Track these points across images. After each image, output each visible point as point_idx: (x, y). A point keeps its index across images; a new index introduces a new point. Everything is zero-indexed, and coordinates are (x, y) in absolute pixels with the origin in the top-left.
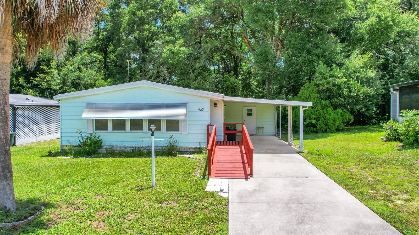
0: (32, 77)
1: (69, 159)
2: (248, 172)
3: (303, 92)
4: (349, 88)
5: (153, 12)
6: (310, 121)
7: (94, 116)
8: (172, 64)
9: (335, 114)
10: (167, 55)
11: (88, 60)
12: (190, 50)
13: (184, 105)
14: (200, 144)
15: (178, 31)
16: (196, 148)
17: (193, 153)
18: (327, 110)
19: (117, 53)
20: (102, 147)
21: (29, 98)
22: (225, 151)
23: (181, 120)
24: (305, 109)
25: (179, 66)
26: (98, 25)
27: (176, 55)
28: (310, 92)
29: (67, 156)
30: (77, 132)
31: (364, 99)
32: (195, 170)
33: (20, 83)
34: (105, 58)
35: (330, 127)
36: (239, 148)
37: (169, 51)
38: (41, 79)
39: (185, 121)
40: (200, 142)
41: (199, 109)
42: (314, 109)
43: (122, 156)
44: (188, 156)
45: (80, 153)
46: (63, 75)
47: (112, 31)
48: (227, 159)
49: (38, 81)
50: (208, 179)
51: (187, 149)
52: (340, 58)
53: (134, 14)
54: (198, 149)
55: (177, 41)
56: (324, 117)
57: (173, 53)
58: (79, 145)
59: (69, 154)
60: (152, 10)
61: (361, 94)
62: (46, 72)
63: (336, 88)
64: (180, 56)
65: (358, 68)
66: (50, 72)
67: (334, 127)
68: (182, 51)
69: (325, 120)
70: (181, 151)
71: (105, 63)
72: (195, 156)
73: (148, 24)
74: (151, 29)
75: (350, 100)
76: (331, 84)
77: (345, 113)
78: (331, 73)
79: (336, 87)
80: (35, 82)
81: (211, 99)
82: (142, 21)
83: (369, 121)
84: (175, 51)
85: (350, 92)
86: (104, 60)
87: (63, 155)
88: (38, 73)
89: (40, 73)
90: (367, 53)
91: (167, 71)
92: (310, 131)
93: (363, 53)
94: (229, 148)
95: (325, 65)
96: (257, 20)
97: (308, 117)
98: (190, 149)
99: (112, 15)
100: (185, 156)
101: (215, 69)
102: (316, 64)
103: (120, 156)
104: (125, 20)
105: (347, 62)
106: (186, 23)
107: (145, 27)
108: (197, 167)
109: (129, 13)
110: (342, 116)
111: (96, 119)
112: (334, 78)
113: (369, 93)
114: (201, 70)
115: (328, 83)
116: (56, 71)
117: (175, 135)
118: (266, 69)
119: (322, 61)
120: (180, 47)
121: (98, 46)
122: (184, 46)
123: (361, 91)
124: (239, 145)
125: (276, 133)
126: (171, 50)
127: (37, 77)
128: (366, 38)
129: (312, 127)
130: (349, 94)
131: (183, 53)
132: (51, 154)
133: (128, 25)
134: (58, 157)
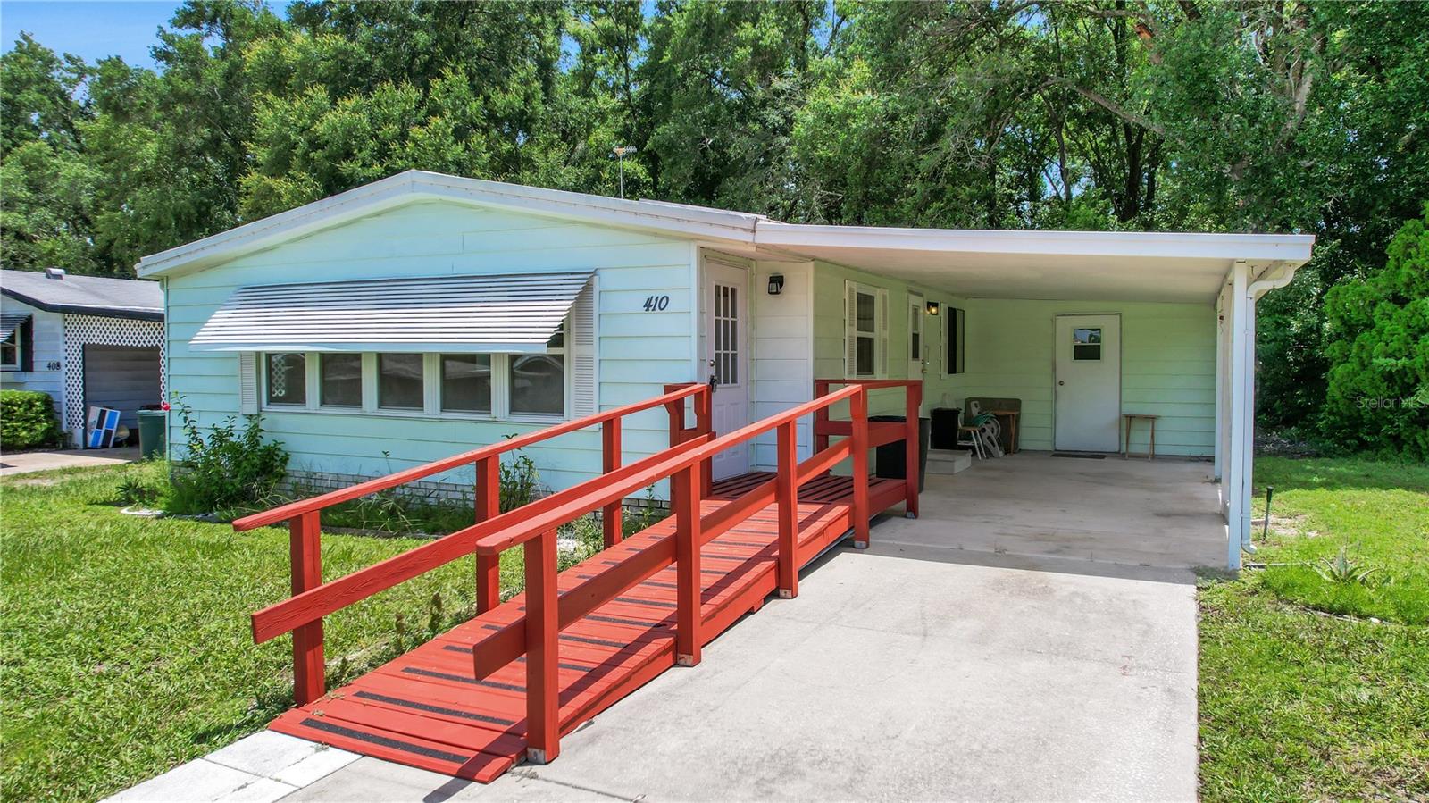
3: (1409, 246)
10: (811, 128)
13: (580, 281)
23: (569, 359)
24: (1265, 284)
26: (625, 56)
27: (841, 127)
37: (817, 115)
39: (583, 362)
41: (649, 300)
57: (830, 119)
58: (188, 464)
64: (854, 126)
68: (861, 105)
84: (835, 110)
111: (268, 355)
120: (855, 90)
121: (629, 131)
132: (133, 494)
133: (689, 35)
134: (125, 511)
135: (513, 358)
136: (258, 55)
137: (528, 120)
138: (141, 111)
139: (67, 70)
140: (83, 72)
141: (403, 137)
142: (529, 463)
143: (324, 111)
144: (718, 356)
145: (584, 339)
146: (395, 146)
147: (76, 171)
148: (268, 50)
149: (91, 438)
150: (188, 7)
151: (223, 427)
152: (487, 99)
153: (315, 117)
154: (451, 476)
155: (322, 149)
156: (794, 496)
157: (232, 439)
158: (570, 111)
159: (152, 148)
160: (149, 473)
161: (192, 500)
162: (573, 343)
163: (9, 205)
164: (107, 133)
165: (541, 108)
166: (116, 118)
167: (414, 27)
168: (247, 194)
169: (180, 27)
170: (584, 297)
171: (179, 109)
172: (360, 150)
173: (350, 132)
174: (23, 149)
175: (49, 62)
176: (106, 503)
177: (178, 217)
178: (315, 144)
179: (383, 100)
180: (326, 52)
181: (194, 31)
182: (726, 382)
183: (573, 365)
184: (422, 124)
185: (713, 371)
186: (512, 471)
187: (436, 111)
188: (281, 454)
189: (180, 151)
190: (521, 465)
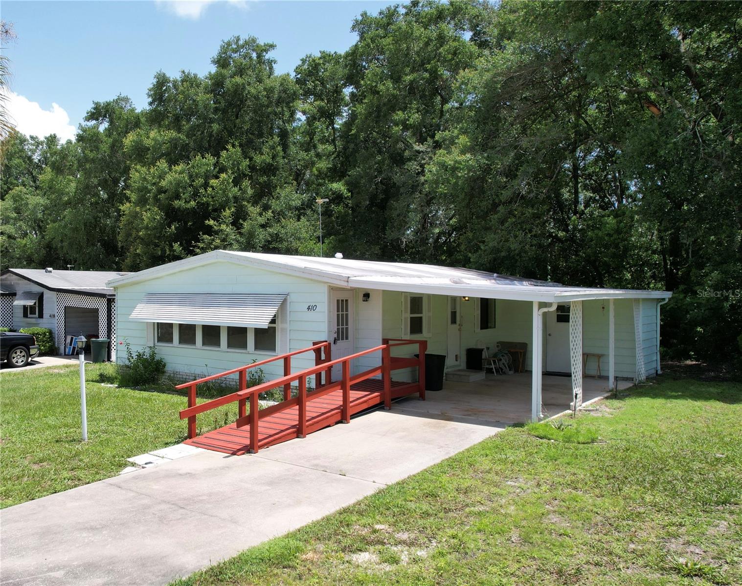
0: (193, 243)
1: (113, 387)
10: (436, 175)
20: (164, 373)
23: (278, 329)
24: (545, 310)
37: (439, 167)
38: (206, 244)
39: (283, 331)
41: (309, 306)
49: (201, 247)
55: (456, 141)
58: (127, 366)
62: (215, 231)
66: (220, 230)
68: (464, 162)
74: (408, 120)
81: (331, 285)
84: (449, 165)
111: (158, 324)
116: (231, 227)
122: (468, 150)
127: (199, 241)
131: (466, 167)
132: (103, 378)
133: (366, 118)
134: (103, 384)
135: (256, 329)
136: (131, 142)
137: (274, 168)
138: (69, 168)
139: (32, 144)
140: (38, 144)
141: (206, 185)
142: (261, 371)
143: (166, 173)
144: (338, 329)
145: (284, 321)
146: (202, 191)
147: (36, 201)
148: (135, 138)
149: (67, 350)
150: (93, 110)
151: (141, 352)
152: (251, 159)
153: (161, 177)
154: (232, 376)
155: (165, 193)
156: (348, 388)
157: (144, 357)
158: (299, 160)
159: (73, 185)
160: (109, 368)
161: (129, 382)
162: (280, 322)
163: (6, 221)
164: (52, 180)
165: (281, 161)
166: (57, 174)
167: (212, 121)
168: (124, 215)
169: (88, 121)
170: (284, 304)
171: (88, 166)
172: (184, 194)
173: (178, 184)
174: (14, 191)
175: (23, 141)
176: (93, 381)
177: (85, 225)
178: (161, 191)
179: (195, 165)
180: (166, 140)
181: (94, 122)
182: (342, 339)
183: (280, 331)
184: (217, 177)
185: (336, 335)
186: (255, 374)
187: (223, 170)
188: (163, 363)
189: (87, 187)
190: (259, 371)
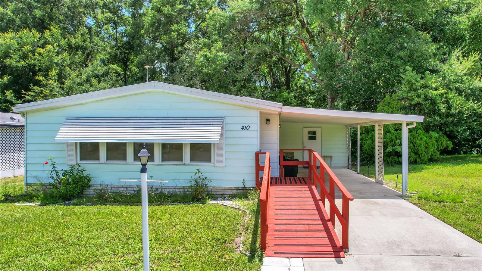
0: (23, 91)
1: (33, 206)
2: (339, 242)
4: (447, 102)
5: (183, 8)
6: (394, 148)
7: (78, 137)
8: (207, 74)
9: (428, 139)
10: (201, 62)
11: (100, 71)
12: (230, 55)
13: (220, 121)
14: (244, 183)
15: (216, 32)
16: (238, 188)
17: (233, 197)
18: (416, 133)
19: (138, 61)
20: (89, 187)
21: (14, 117)
22: (286, 196)
23: (214, 144)
24: (410, 127)
25: (216, 76)
26: (116, 28)
27: (212, 63)
28: (392, 109)
29: (31, 202)
30: (46, 163)
31: (468, 118)
32: (236, 233)
33: (8, 98)
34: (125, 70)
35: (421, 157)
36: (308, 189)
37: (204, 58)
38: (37, 93)
39: (219, 145)
40: (244, 180)
41: (243, 127)
42: (398, 131)
43: (118, 201)
44: (225, 203)
45: (52, 197)
46: (67, 89)
47: (132, 34)
48: (291, 212)
49: (32, 95)
50: (261, 260)
51: (223, 191)
52: (433, 63)
53: (159, 11)
54: (241, 191)
55: (213, 45)
56: (412, 143)
57: (208, 60)
58: (51, 184)
59: (35, 198)
60: (182, 6)
61: (465, 111)
62: (44, 84)
63: (428, 103)
64: (218, 63)
65: (460, 76)
66: (48, 84)
67: (426, 156)
68: (220, 56)
69: (414, 146)
70: (214, 193)
71: (125, 77)
72: (236, 204)
73: (177, 23)
74: (180, 30)
75: (450, 119)
76: (423, 97)
77: (441, 138)
78: (423, 82)
79: (430, 101)
80: (28, 97)
81: (261, 111)
82: (170, 20)
83: (458, 149)
84: (211, 57)
85: (449, 108)
86: (123, 72)
87: (25, 201)
88: (32, 85)
89: (34, 85)
90: (473, 54)
91: (200, 85)
92: (393, 162)
93: (466, 55)
94: (292, 189)
95: (415, 72)
96: (322, 9)
97: (391, 142)
98: (228, 191)
99: (133, 16)
100: (220, 202)
101: (262, 86)
102: (401, 70)
103: (115, 202)
104: (147, 20)
105: (445, 67)
106: (226, 21)
107: (173, 28)
108: (239, 227)
109: (152, 9)
110: (437, 141)
111: (81, 143)
112: (427, 89)
113: (476, 110)
114: (244, 82)
115: (419, 96)
116: (57, 83)
117: (205, 169)
118: (332, 78)
119: (410, 66)
120: (217, 51)
121: (116, 55)
122: (222, 50)
123: (465, 107)
124: (306, 184)
125: (349, 165)
126: (206, 56)
127: (30, 91)
128: (468, 36)
129: (396, 155)
130: (448, 111)
131: (222, 59)
133: (151, 25)
134: (17, 204)
135: (192, 145)
141: (34, 51)
146: (30, 55)
152: (68, 40)
172: (14, 55)
173: (9, 47)
183: (216, 146)
184: (40, 47)
187: (48, 43)
